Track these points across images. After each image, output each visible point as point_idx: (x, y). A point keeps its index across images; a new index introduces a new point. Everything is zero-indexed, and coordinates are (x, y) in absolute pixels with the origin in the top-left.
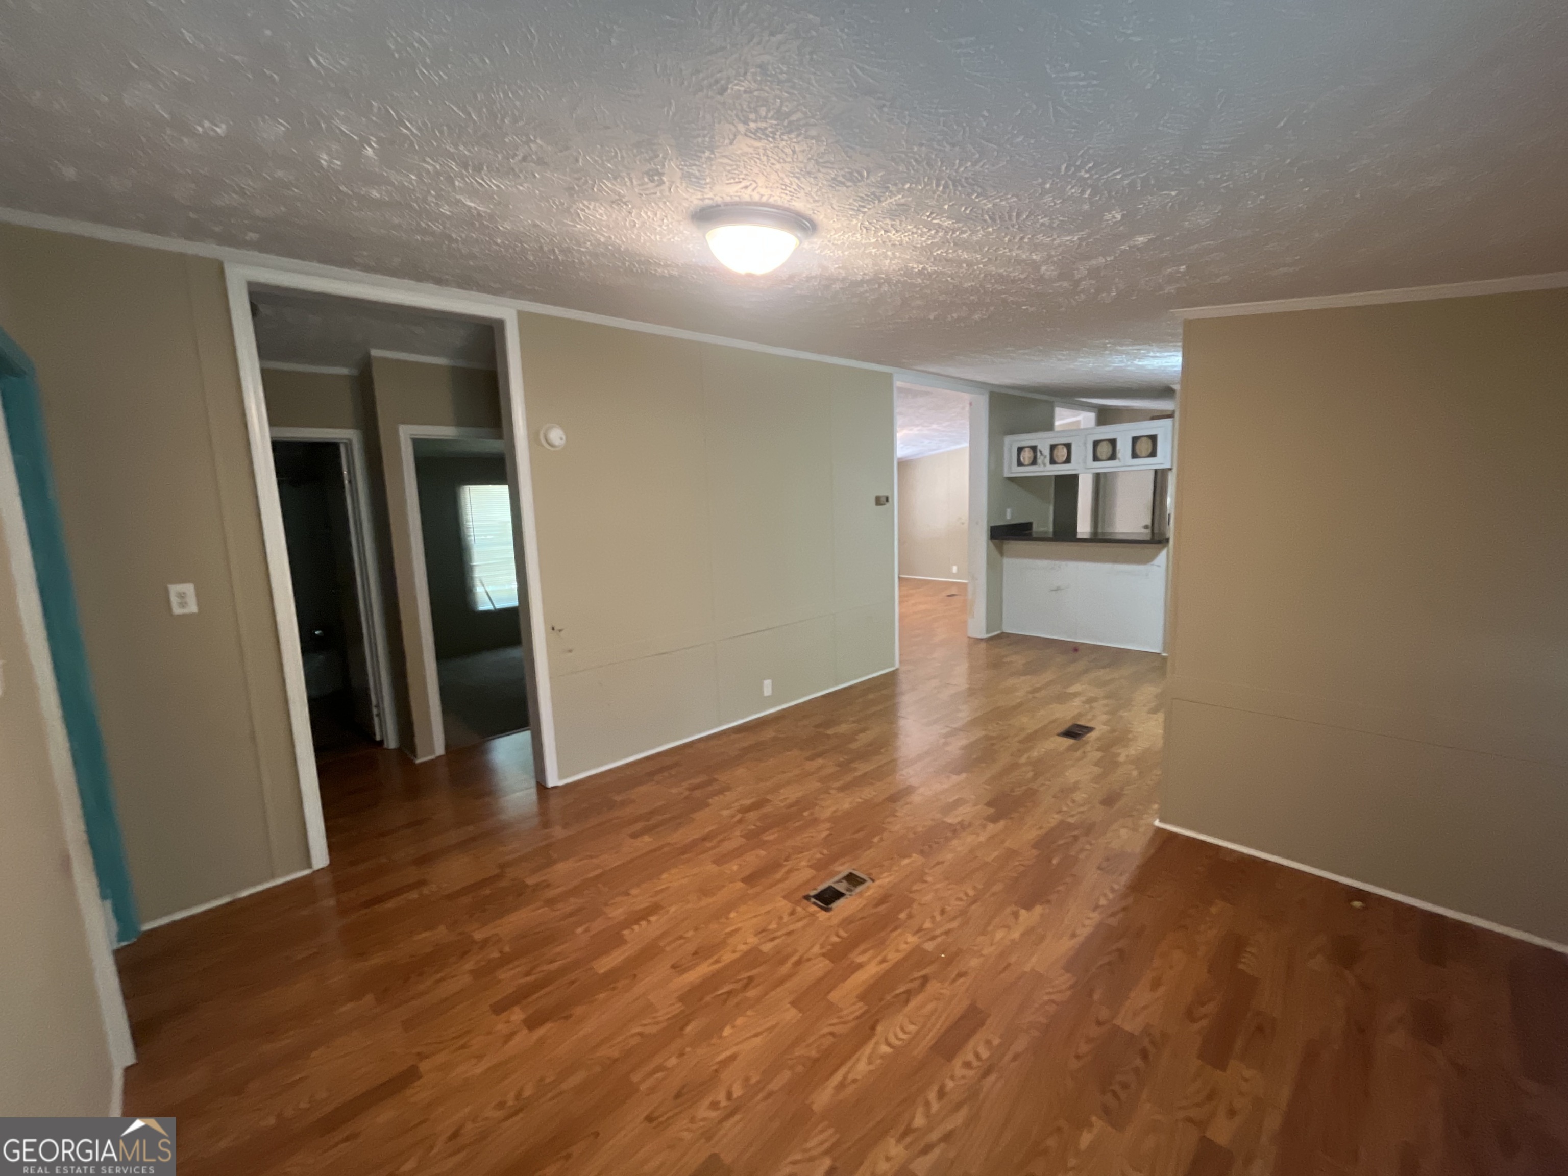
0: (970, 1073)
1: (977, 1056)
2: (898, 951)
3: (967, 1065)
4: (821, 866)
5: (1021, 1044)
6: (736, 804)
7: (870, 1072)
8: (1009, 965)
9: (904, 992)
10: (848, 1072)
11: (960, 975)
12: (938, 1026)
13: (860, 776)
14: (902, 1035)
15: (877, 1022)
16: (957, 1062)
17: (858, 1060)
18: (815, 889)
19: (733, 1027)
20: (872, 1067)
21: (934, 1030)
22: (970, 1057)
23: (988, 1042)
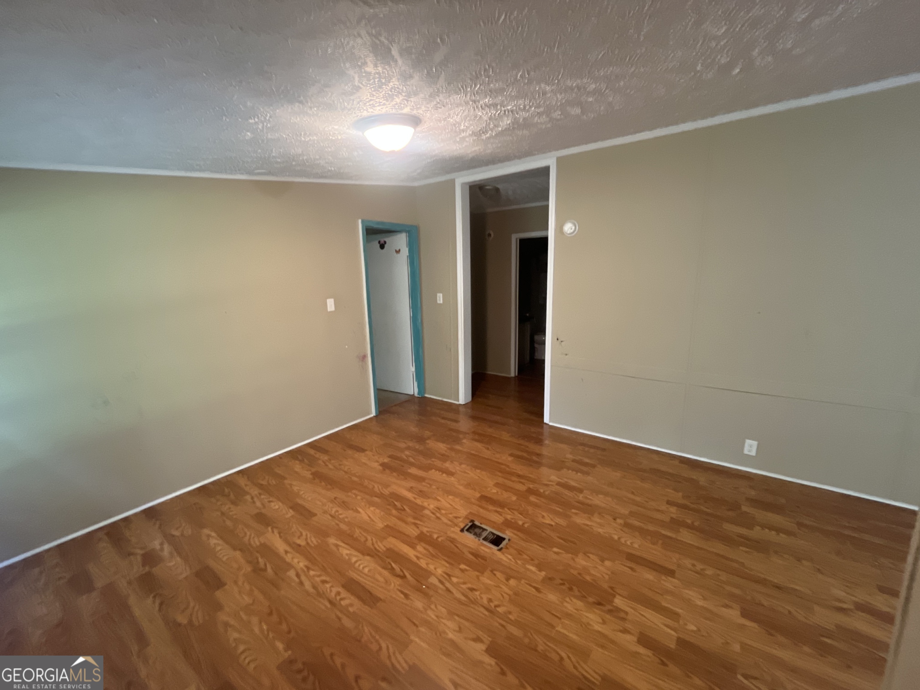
0: (333, 594)
1: (341, 599)
2: (427, 564)
3: (338, 593)
4: (508, 524)
5: (347, 623)
6: (566, 480)
7: (342, 555)
8: (417, 626)
9: (392, 567)
10: (343, 547)
11: (406, 596)
12: (368, 582)
13: (663, 534)
14: (361, 566)
15: (372, 556)
16: (340, 589)
17: (349, 550)
18: (481, 524)
19: (374, 510)
20: (344, 555)
21: (361, 579)
22: (342, 595)
23: (351, 605)
